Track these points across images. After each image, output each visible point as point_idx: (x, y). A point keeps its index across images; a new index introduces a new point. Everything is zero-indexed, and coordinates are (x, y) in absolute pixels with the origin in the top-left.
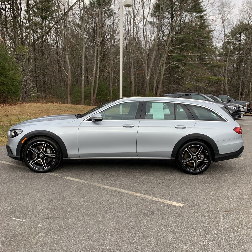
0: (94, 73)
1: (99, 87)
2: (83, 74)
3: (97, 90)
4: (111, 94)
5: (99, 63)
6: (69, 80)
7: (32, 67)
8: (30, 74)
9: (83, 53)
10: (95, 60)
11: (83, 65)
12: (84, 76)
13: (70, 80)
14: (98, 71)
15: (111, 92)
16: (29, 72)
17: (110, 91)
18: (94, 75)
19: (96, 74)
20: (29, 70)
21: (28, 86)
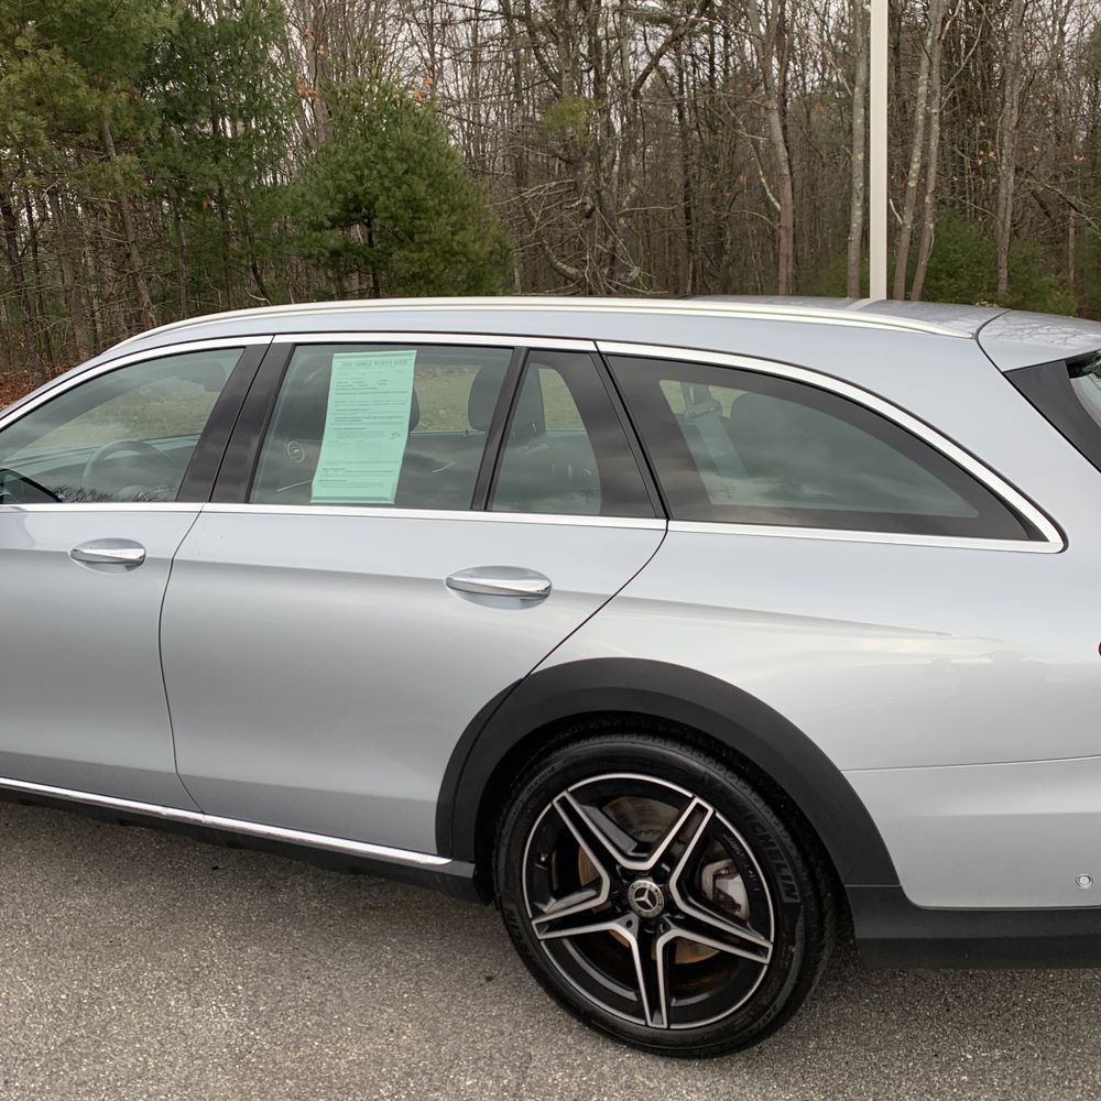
0: (912, 184)
1: (938, 253)
2: (855, 195)
3: (928, 267)
4: (1003, 287)
5: (936, 127)
6: (782, 233)
7: (633, 190)
8: (626, 222)
9: (857, 89)
10: (921, 117)
11: (856, 151)
12: (859, 205)
13: (787, 230)
14: (932, 170)
15: (1003, 274)
16: (623, 215)
17: (997, 271)
18: (911, 196)
19: (922, 186)
20: (625, 204)
21: (619, 280)
